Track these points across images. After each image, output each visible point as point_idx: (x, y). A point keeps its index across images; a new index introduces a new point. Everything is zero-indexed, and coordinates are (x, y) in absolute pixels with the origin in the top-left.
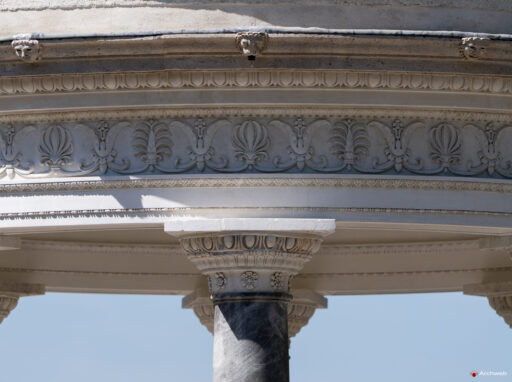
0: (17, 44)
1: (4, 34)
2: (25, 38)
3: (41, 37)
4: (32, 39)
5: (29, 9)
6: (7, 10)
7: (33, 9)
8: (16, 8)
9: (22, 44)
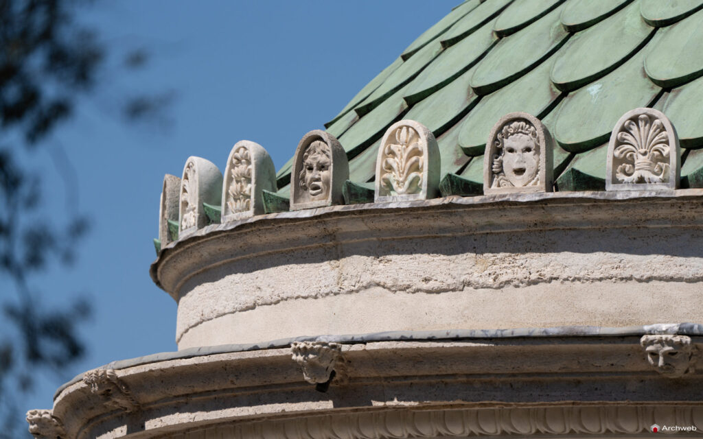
0: (652, 343)
1: (623, 323)
2: (665, 332)
3: (696, 330)
4: (679, 333)
5: (671, 279)
6: (630, 278)
7: (680, 280)
8: (647, 274)
9: (660, 342)
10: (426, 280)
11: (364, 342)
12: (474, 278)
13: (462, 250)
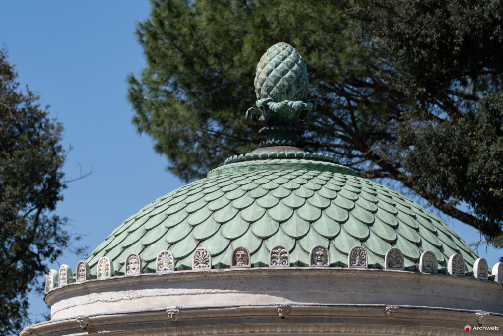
0: (169, 312)
1: (163, 307)
2: (172, 309)
3: (180, 308)
4: (176, 309)
5: (174, 295)
6: (164, 295)
7: (177, 295)
8: (168, 294)
9: (171, 312)
10: (112, 299)
11: (95, 316)
12: (124, 297)
13: (121, 290)
